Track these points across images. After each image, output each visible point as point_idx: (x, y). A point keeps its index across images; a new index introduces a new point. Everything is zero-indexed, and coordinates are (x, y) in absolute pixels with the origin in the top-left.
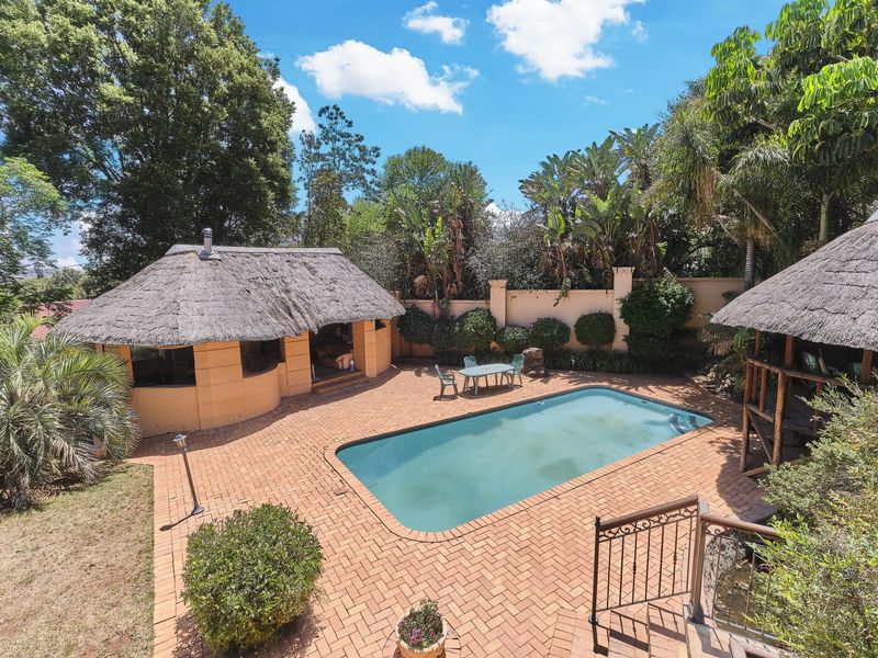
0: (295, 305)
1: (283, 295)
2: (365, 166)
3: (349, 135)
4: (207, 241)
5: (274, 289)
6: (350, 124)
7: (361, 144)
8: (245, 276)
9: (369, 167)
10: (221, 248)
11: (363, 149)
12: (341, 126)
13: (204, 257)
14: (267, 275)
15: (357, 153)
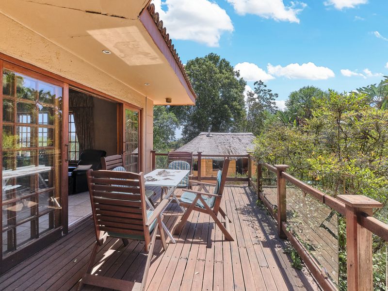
0: (231, 151)
1: (229, 148)
2: (271, 101)
3: (265, 90)
4: (209, 131)
5: (226, 146)
6: (265, 86)
7: (270, 93)
8: (218, 141)
9: (272, 101)
10: (213, 133)
11: (271, 95)
12: (262, 87)
13: (208, 136)
14: (225, 141)
15: (268, 96)
